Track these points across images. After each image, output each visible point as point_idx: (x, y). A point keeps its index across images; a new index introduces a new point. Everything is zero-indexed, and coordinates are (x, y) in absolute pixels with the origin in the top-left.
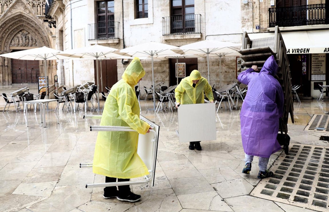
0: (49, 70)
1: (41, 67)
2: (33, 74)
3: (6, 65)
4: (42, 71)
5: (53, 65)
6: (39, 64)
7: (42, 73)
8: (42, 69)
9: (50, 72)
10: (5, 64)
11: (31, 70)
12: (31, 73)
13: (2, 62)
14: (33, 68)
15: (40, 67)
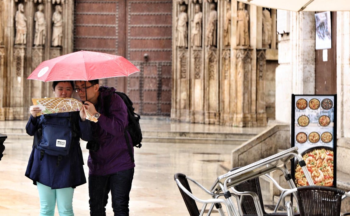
0: (210, 66)
1: (179, 54)
2: (146, 80)
3: (56, 43)
4: (181, 72)
5: (228, 45)
6: (174, 41)
7: (181, 77)
8: (181, 61)
9: (216, 76)
10: (51, 41)
11: (141, 64)
12: (141, 77)
13: (44, 32)
14: (147, 58)
15: (174, 52)
